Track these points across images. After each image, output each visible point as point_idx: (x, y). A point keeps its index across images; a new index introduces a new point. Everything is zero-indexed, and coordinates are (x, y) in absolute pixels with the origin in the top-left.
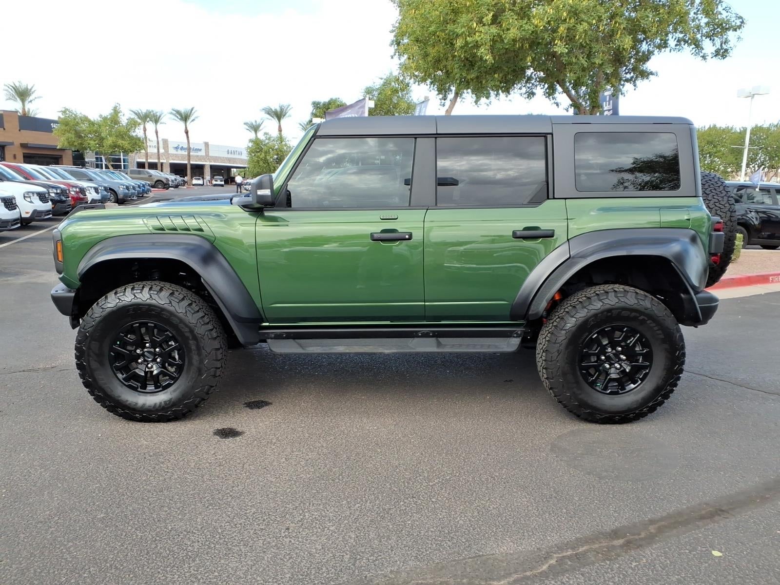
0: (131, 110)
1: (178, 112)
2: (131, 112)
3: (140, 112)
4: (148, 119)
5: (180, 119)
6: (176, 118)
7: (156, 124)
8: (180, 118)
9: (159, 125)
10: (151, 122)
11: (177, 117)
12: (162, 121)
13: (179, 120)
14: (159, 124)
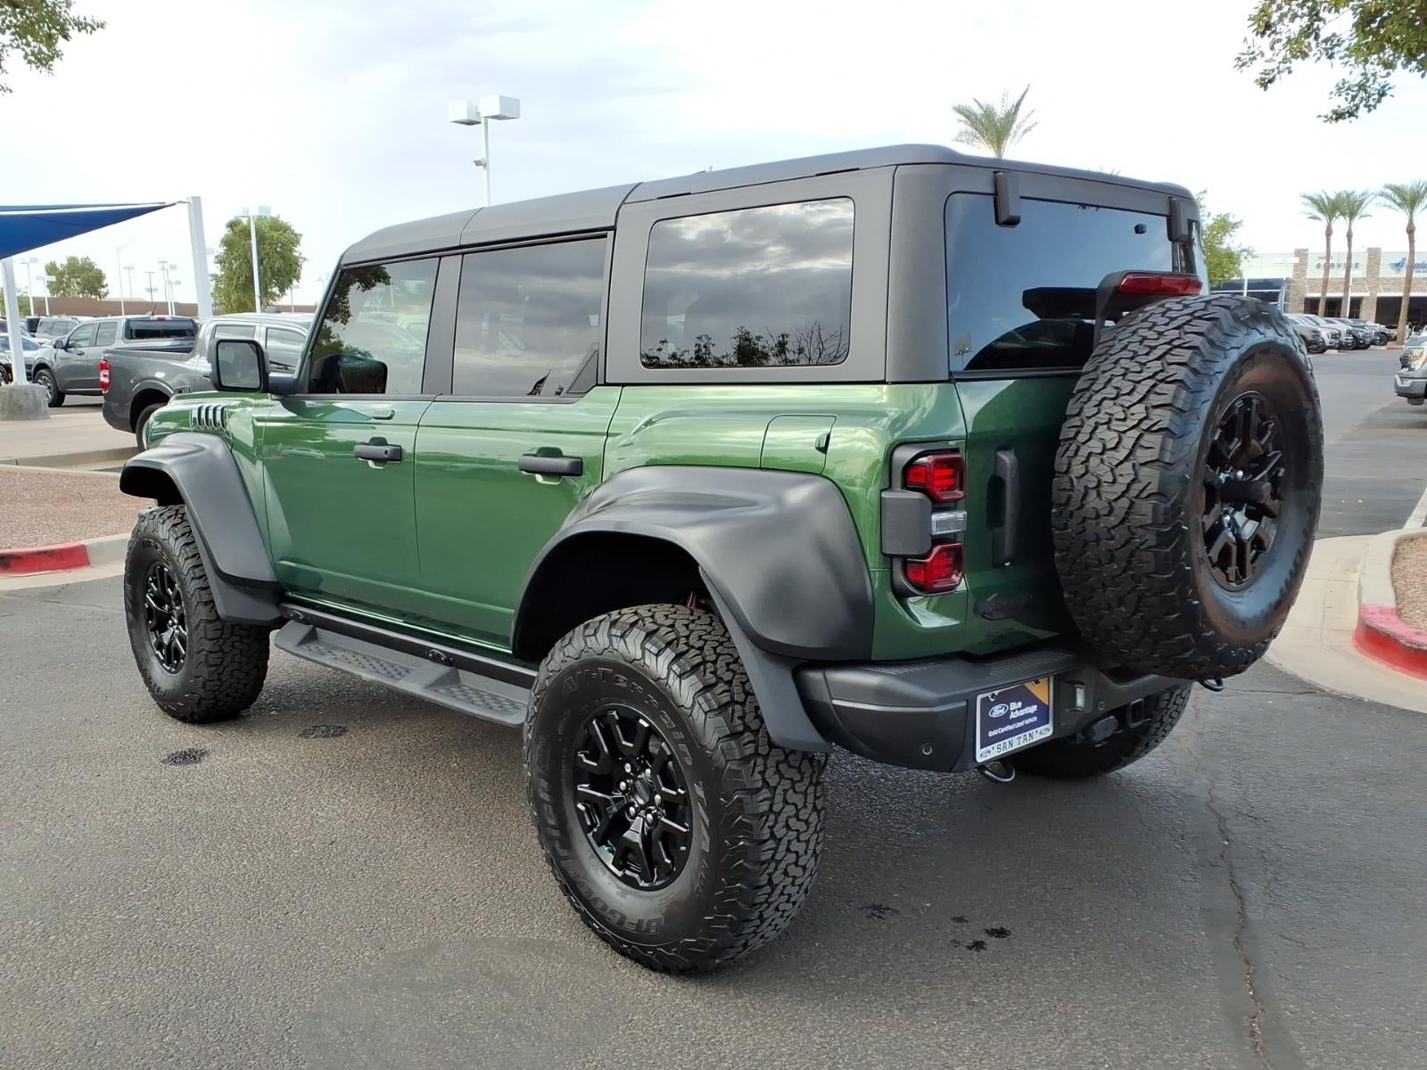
0: (1305, 197)
1: (1397, 190)
2: (1307, 201)
3: (1324, 197)
4: (1338, 213)
5: (1399, 205)
6: (1392, 204)
7: (1351, 219)
8: (1399, 201)
9: (1356, 220)
10: (1341, 217)
11: (1394, 201)
12: (1364, 211)
13: (1397, 207)
14: (1357, 217)
